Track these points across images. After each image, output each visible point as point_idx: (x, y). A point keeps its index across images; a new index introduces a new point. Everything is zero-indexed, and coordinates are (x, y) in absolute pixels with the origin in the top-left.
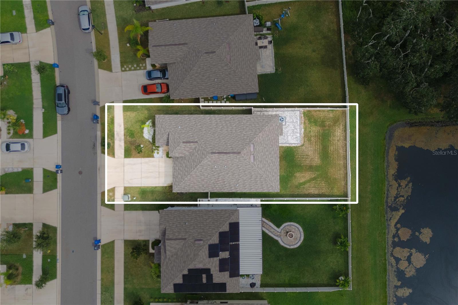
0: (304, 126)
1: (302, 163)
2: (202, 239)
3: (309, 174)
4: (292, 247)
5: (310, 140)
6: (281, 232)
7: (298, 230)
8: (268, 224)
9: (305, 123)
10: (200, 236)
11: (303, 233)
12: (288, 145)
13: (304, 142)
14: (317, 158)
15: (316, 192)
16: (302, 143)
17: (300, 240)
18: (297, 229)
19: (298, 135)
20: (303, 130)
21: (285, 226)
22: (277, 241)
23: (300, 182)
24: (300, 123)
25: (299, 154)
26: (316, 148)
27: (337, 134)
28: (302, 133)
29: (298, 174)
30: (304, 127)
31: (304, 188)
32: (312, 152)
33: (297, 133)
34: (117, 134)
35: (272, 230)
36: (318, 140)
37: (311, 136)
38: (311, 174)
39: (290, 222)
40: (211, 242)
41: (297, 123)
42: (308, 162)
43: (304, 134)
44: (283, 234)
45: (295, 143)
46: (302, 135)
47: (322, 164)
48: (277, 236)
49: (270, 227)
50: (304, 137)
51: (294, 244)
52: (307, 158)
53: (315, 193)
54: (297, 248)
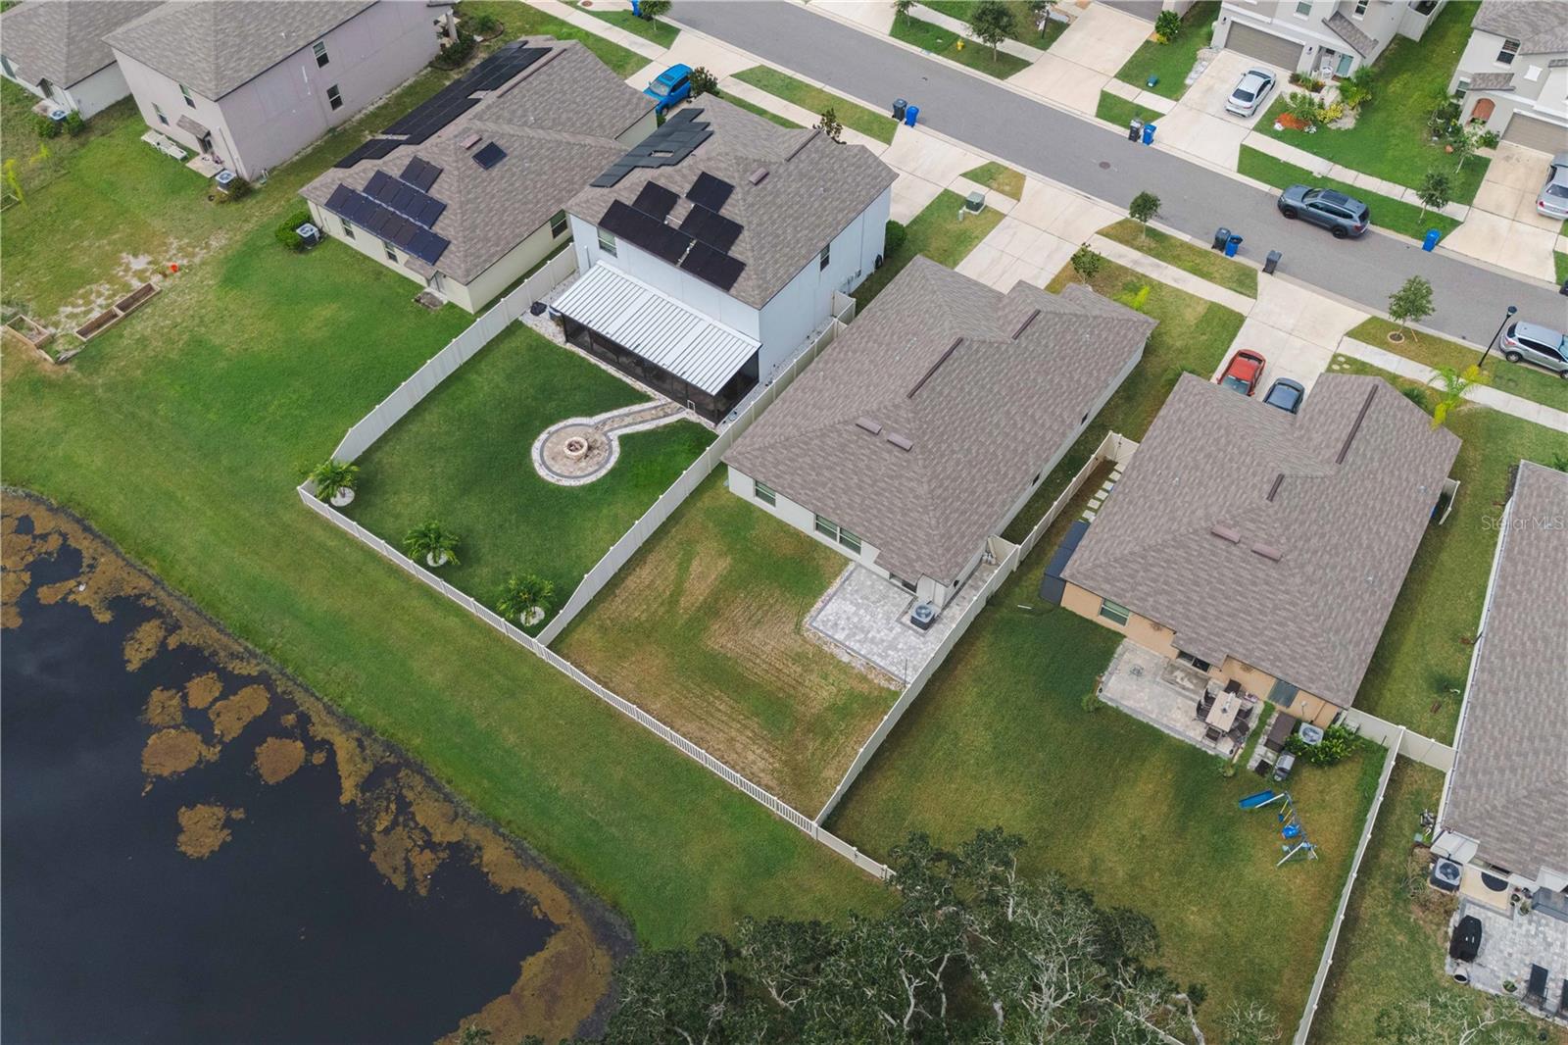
0: (856, 671)
1: (746, 597)
2: (760, 186)
3: (701, 594)
4: (543, 436)
5: (798, 658)
6: (605, 434)
7: (574, 474)
8: (653, 419)
9: (864, 679)
10: (769, 187)
11: (553, 481)
12: (830, 591)
13: (804, 640)
14: (729, 645)
15: (631, 582)
16: (808, 630)
17: (544, 463)
18: (579, 473)
19: (840, 636)
20: (845, 659)
21: (611, 453)
22: (591, 414)
23: (698, 558)
24: (874, 662)
25: (778, 606)
26: (758, 661)
27: (753, 752)
28: (836, 651)
29: (723, 565)
30: (853, 668)
31: (672, 558)
32: (757, 644)
33: (848, 637)
34: (1158, 266)
35: (628, 420)
36: (779, 684)
37: (807, 670)
38: (697, 599)
39: (612, 472)
40: (736, 196)
41: (880, 655)
42: (737, 612)
43: (831, 654)
44: (597, 437)
45: (823, 613)
46: (832, 646)
47: (699, 648)
48: (604, 423)
49: (640, 419)
50: (821, 650)
51: (548, 444)
52: (750, 619)
53: (630, 578)
54: (531, 445)
